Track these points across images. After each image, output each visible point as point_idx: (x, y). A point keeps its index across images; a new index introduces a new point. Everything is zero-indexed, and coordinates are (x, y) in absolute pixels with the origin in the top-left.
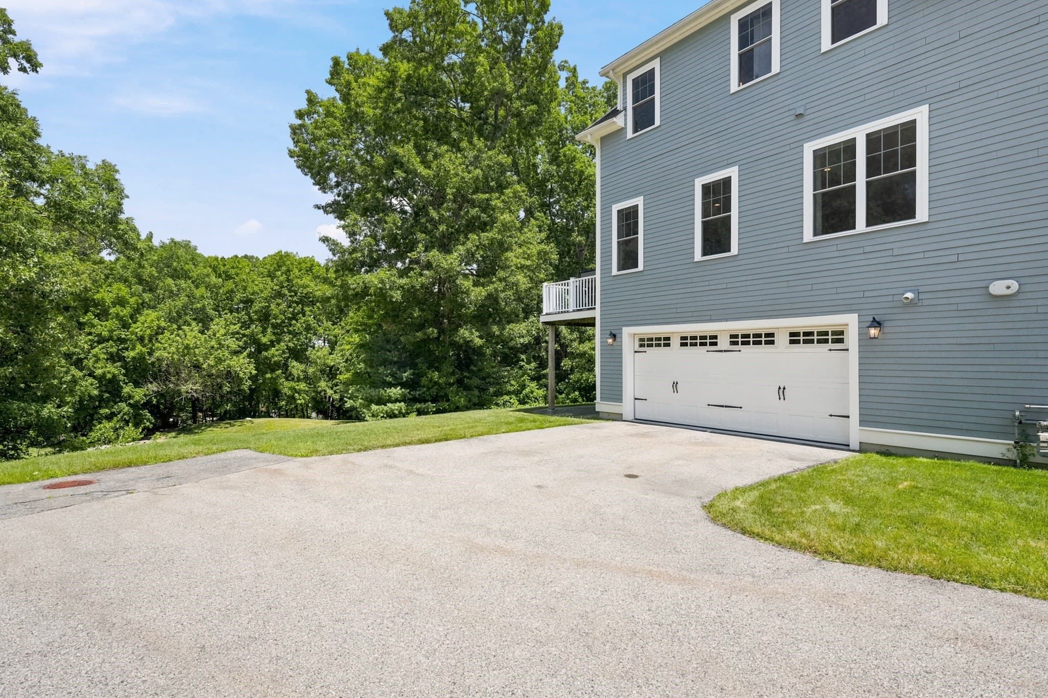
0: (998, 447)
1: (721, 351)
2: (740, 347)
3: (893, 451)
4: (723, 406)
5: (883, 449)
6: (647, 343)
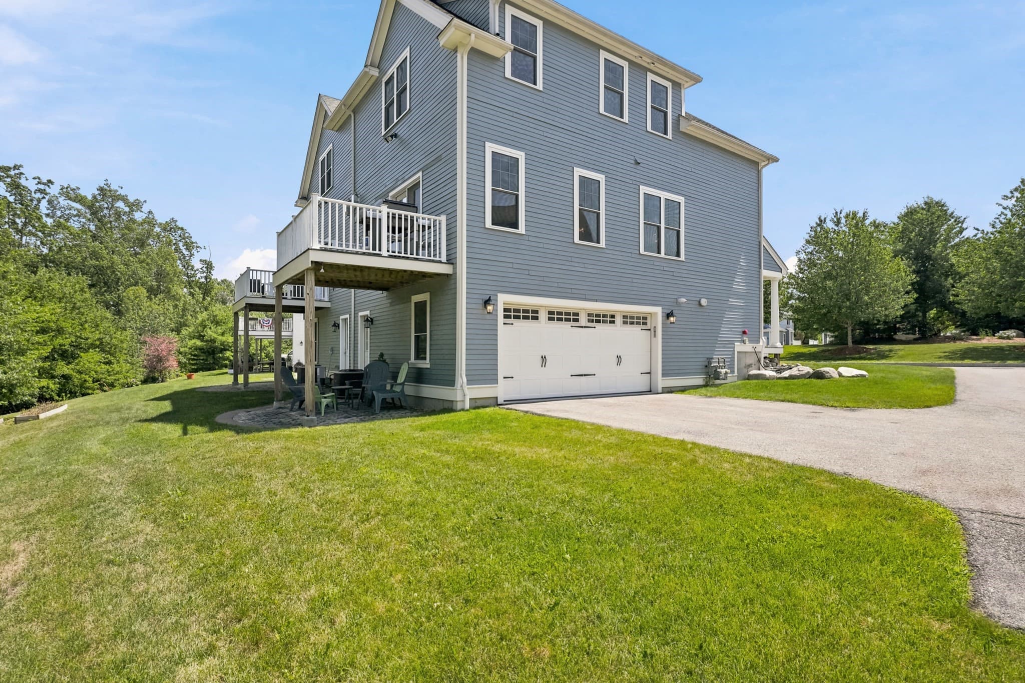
0: (698, 380)
1: (582, 327)
2: (594, 324)
3: (673, 389)
4: (582, 375)
5: (669, 389)
6: (512, 314)
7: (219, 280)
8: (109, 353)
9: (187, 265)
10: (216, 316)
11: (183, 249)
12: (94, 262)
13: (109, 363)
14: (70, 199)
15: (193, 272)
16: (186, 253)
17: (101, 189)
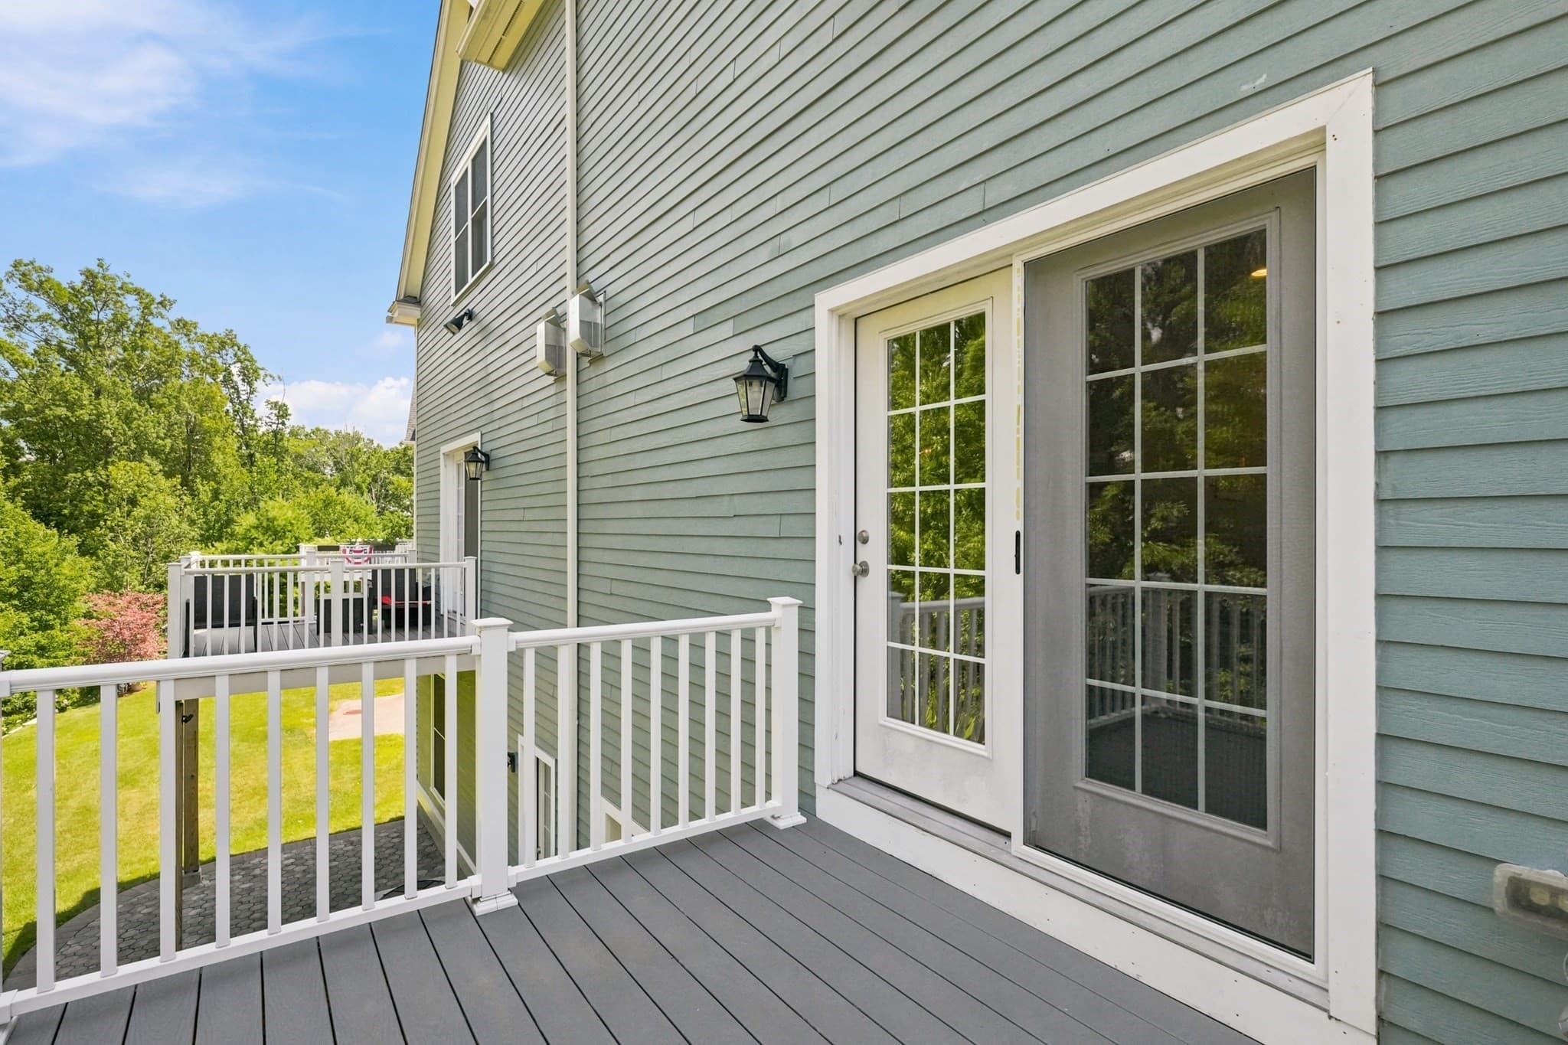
7: (308, 430)
8: (44, 606)
9: (243, 410)
10: (274, 519)
11: (237, 379)
12: (62, 411)
13: (45, 626)
14: (30, 289)
15: (252, 423)
16: (243, 387)
17: (90, 275)
